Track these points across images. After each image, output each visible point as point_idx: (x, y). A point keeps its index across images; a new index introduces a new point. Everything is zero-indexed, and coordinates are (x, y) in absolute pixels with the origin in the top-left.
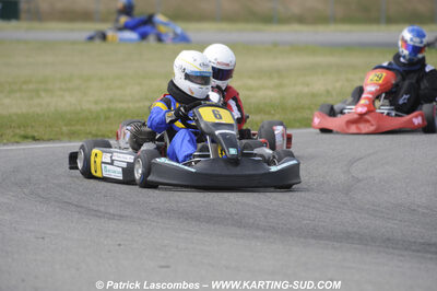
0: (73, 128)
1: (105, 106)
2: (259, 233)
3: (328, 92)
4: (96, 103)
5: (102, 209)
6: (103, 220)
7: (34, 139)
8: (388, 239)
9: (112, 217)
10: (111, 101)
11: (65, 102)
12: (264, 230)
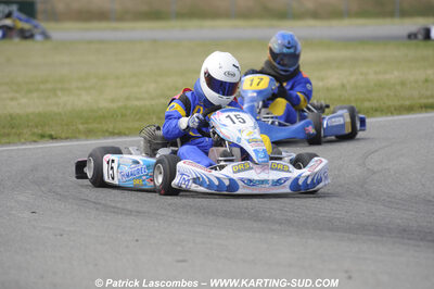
0: (90, 126)
1: (120, 104)
2: (276, 227)
3: (343, 86)
4: (113, 101)
5: (119, 205)
6: (120, 216)
7: (52, 137)
8: (405, 230)
9: (130, 213)
10: (128, 99)
11: (82, 100)
12: (281, 224)
